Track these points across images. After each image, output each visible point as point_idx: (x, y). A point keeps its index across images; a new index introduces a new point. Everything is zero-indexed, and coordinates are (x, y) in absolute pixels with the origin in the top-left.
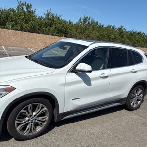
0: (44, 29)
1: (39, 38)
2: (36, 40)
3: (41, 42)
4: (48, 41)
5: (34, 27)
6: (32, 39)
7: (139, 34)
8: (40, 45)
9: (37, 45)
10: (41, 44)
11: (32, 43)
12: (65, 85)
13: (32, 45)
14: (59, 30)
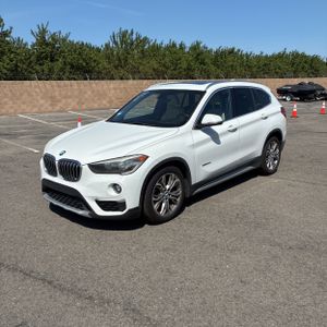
0: (38, 67)
1: (37, 90)
2: (29, 95)
3: (42, 98)
4: (57, 93)
5: (16, 66)
6: (21, 95)
7: (232, 52)
8: (42, 105)
9: (35, 106)
10: (42, 102)
11: (24, 103)
12: (194, 146)
13: (23, 107)
14: (72, 67)
